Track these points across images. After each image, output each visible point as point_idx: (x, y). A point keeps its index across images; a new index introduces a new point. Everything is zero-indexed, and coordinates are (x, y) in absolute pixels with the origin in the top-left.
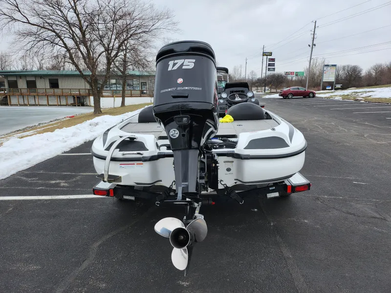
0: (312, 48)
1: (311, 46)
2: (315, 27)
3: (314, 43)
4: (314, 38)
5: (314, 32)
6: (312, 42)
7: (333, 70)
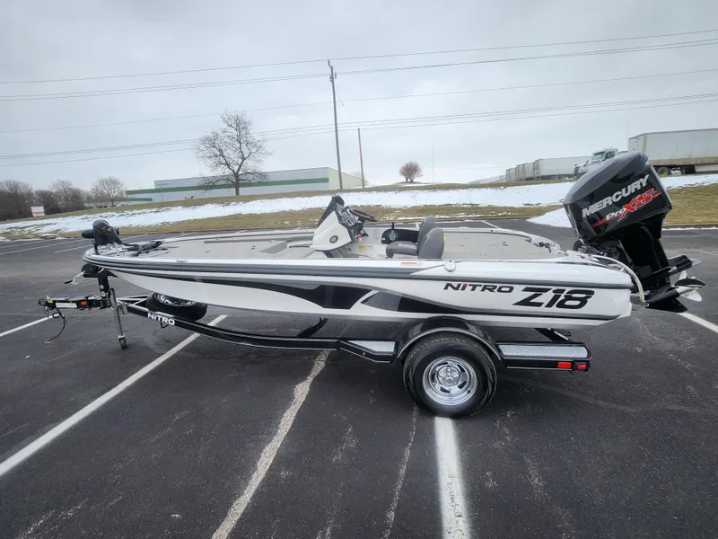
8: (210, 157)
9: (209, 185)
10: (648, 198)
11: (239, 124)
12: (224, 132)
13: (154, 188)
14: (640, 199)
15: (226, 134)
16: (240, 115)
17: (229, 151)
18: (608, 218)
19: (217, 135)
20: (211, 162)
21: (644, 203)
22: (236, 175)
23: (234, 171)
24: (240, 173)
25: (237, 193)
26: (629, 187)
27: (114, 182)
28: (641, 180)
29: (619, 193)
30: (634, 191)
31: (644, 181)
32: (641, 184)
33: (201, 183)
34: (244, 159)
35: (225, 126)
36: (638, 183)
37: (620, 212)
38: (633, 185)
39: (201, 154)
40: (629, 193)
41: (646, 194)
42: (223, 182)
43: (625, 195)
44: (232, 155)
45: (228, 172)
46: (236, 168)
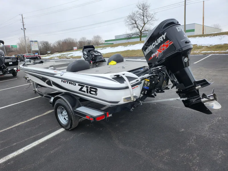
0: (24, 31)
1: (23, 29)
2: (23, 18)
3: (25, 28)
4: (23, 25)
5: (23, 21)
6: (23, 27)
7: (36, 44)
8: (131, 24)
9: (129, 37)
10: (167, 46)
11: (144, 8)
12: (137, 12)
13: (114, 39)
14: (164, 46)
15: (138, 13)
16: (144, 3)
17: (139, 21)
18: (152, 56)
19: (134, 14)
20: (131, 26)
21: (165, 48)
22: (141, 32)
23: (140, 30)
24: (142, 31)
25: (141, 40)
26: (158, 40)
27: (98, 37)
28: (163, 36)
29: (154, 43)
30: (160, 42)
31: (164, 36)
32: (163, 38)
33: (126, 36)
34: (145, 24)
35: (137, 9)
36: (161, 37)
37: (156, 53)
38: (159, 38)
39: (127, 23)
40: (158, 43)
41: (166, 44)
42: (135, 36)
43: (157, 44)
44: (140, 23)
45: (138, 31)
46: (141, 29)
